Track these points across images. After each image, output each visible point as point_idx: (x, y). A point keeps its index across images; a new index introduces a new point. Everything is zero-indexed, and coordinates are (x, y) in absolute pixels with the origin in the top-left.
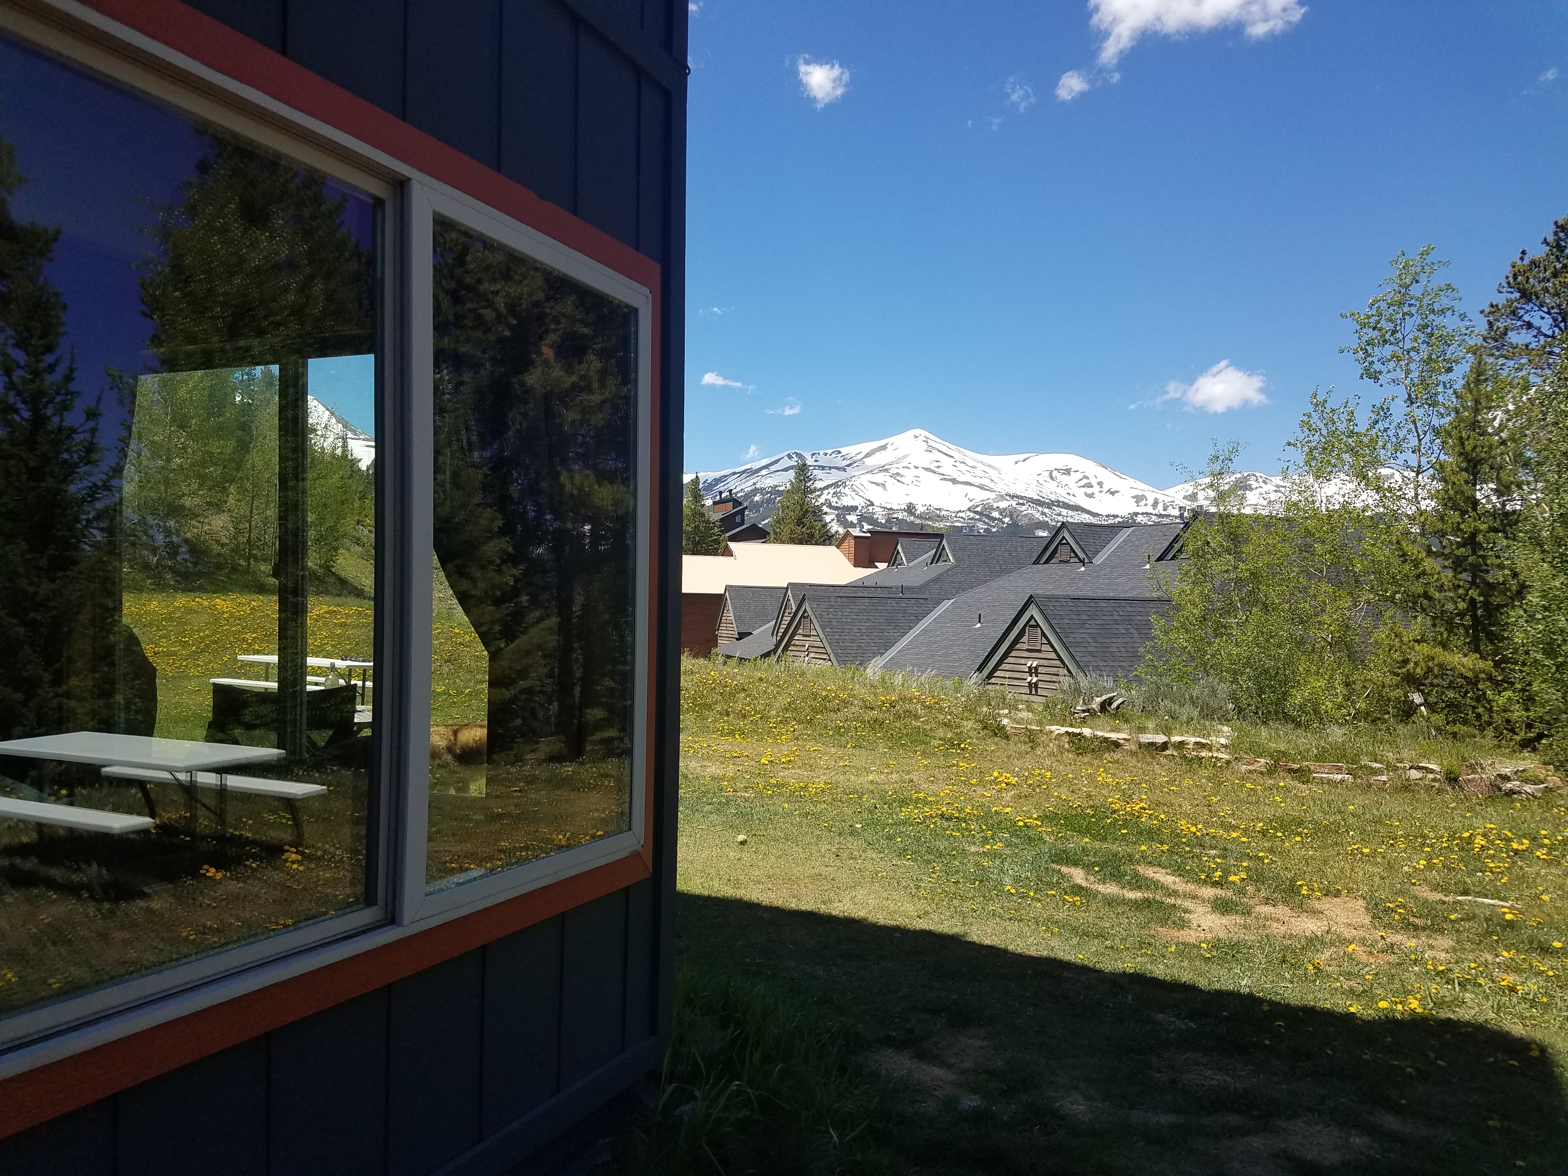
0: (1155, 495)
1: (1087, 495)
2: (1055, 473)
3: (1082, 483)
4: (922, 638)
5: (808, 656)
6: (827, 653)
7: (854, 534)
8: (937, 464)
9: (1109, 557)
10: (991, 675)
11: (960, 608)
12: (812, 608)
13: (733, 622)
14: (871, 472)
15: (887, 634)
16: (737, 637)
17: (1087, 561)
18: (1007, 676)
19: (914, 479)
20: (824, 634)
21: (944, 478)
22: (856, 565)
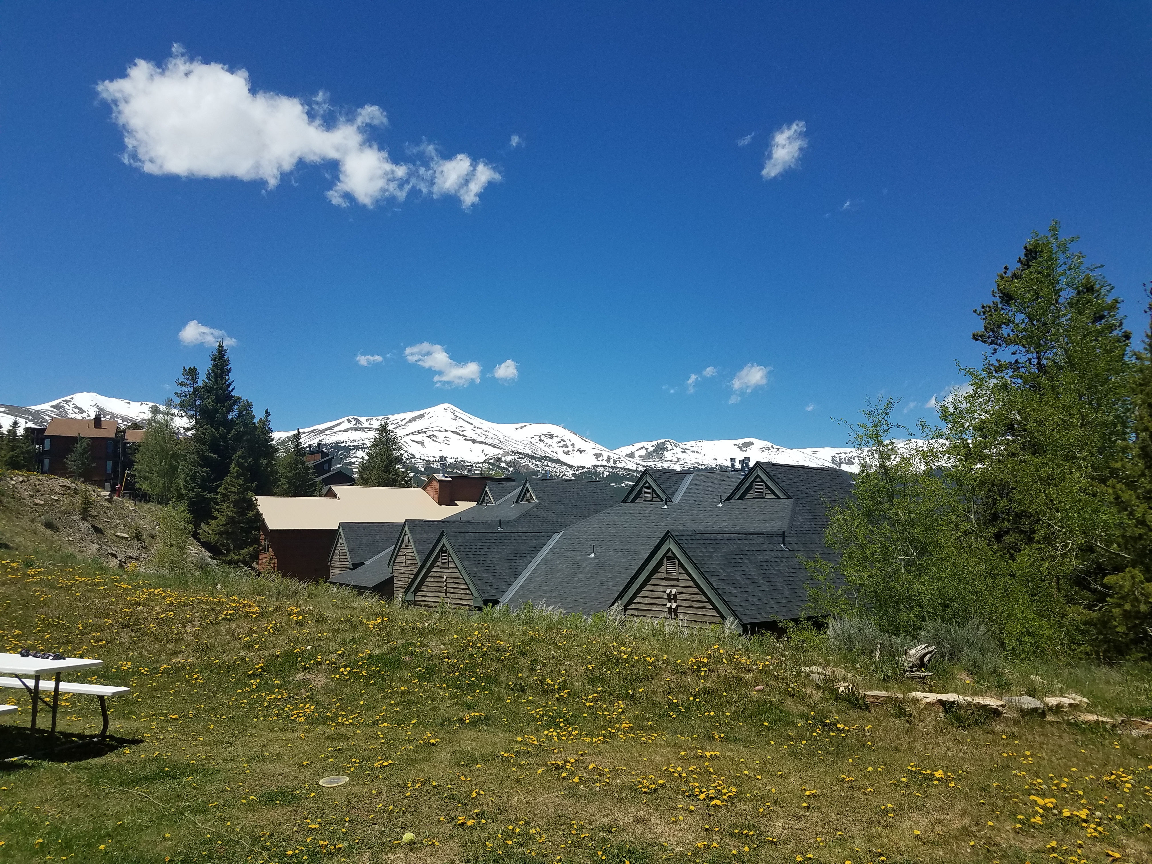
0: (608, 454)
1: (564, 452)
2: (543, 437)
3: (561, 444)
4: (544, 566)
5: (446, 586)
6: (466, 583)
7: (439, 479)
8: (461, 429)
9: (684, 497)
10: (630, 602)
11: (571, 539)
12: (450, 543)
13: (348, 554)
14: (413, 433)
15: (515, 564)
16: (351, 567)
17: (668, 500)
18: (646, 602)
19: (445, 439)
20: (463, 566)
21: (467, 439)
22: (440, 503)
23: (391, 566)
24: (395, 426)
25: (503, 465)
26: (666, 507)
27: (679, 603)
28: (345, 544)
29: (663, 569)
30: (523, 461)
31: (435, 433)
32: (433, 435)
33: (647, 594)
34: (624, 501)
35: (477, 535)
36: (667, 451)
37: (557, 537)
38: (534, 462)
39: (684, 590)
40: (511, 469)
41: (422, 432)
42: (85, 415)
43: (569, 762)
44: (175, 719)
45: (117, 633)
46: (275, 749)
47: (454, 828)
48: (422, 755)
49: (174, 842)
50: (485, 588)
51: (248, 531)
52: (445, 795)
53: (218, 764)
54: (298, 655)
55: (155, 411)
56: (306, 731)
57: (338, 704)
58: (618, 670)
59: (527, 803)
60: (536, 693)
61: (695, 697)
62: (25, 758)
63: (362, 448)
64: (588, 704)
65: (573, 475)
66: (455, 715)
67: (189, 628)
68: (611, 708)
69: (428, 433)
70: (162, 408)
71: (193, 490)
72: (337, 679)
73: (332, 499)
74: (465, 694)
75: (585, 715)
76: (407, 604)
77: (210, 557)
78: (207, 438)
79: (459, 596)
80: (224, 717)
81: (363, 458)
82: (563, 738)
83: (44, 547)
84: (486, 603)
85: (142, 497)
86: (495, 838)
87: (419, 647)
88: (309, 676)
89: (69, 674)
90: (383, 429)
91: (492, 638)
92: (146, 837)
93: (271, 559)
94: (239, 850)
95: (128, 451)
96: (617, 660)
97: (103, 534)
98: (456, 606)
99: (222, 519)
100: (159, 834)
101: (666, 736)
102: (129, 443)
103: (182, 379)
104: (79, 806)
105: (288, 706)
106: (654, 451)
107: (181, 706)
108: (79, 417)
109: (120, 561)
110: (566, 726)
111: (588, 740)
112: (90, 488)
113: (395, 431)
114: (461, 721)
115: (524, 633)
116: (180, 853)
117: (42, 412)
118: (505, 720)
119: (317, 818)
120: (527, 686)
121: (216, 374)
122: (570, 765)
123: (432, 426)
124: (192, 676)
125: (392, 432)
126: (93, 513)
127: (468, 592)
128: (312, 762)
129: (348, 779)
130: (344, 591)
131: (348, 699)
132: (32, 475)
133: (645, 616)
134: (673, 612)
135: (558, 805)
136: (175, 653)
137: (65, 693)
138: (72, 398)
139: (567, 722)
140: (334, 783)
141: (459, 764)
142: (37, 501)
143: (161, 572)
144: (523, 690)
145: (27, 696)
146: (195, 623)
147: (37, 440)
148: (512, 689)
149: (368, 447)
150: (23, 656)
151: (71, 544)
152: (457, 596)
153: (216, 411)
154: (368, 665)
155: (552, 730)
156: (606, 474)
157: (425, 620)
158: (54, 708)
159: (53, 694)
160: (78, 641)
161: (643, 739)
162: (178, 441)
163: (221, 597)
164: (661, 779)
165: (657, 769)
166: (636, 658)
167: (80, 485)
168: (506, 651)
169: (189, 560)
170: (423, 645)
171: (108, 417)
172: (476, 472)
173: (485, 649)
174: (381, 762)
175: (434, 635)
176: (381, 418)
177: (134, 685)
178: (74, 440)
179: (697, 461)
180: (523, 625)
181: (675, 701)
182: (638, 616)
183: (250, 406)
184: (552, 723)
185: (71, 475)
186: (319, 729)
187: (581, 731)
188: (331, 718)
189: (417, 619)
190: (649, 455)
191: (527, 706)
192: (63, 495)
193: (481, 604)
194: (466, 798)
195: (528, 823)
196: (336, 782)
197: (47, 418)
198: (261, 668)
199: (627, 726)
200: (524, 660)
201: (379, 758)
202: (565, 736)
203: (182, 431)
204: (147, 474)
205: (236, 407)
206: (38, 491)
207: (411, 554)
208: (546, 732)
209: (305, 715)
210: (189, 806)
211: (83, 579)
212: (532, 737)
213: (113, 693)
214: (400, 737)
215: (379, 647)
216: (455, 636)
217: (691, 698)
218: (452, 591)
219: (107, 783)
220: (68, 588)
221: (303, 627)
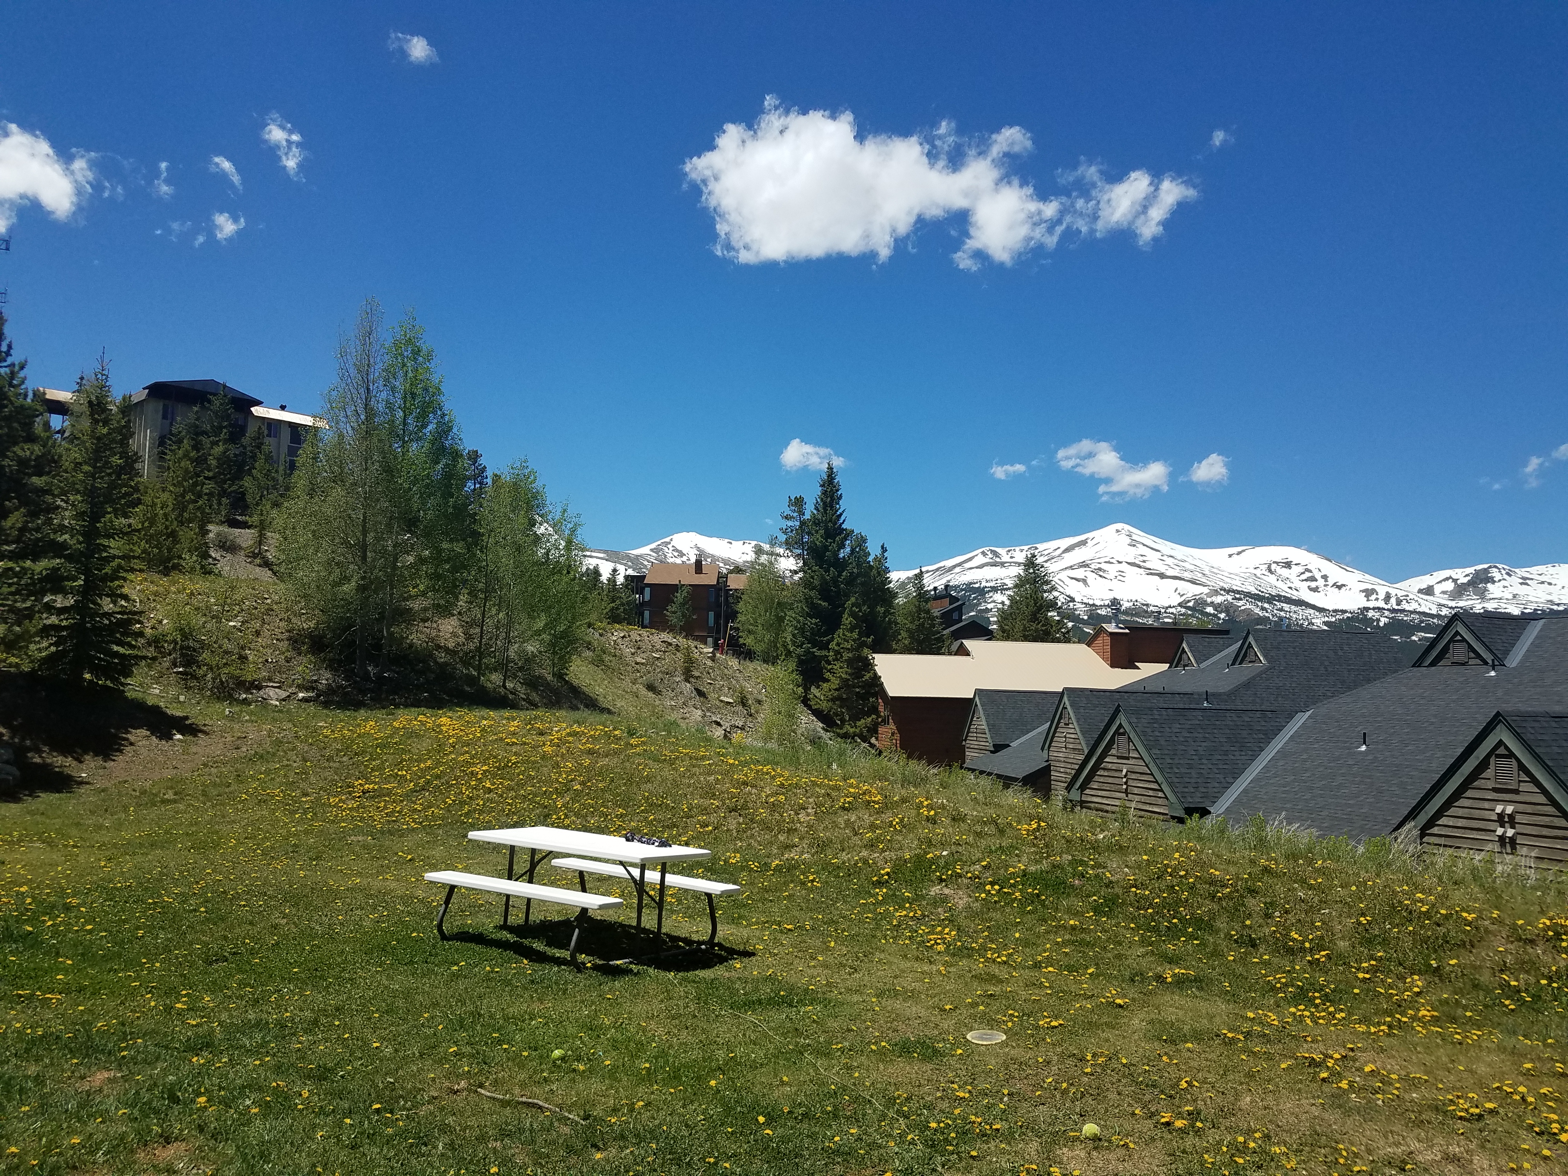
0: (1387, 589)
1: (1311, 589)
2: (1274, 566)
3: (1304, 577)
4: (1281, 763)
5: (1126, 783)
6: (1157, 782)
7: (1110, 630)
8: (1142, 558)
9: (1526, 657)
10: (1431, 823)
11: (1325, 723)
12: (1130, 723)
13: (987, 731)
14: (1071, 568)
15: (1232, 757)
16: (992, 749)
17: (1498, 663)
18: (1459, 825)
19: (1117, 574)
20: (1151, 756)
21: (1151, 573)
22: (1113, 666)
23: (1046, 752)
24: (1046, 558)
25: (1210, 610)
26: (1493, 673)
27: (1520, 828)
28: (983, 718)
29: (1489, 773)
30: (1240, 603)
31: (1104, 566)
32: (1100, 569)
33: (1460, 812)
34: (1418, 664)
35: (1170, 712)
36: (1494, 582)
37: (1301, 719)
38: (1260, 604)
39: (1529, 809)
40: (1222, 616)
41: (1084, 565)
42: (685, 559)
43: (1332, 1058)
44: (789, 930)
45: (724, 817)
46: (908, 983)
47: (1155, 1127)
48: (1105, 1019)
49: (794, 1089)
50: (1186, 790)
51: (864, 697)
52: (1141, 1079)
53: (841, 994)
54: (932, 862)
55: (759, 551)
56: (946, 964)
57: (986, 933)
58: (1411, 928)
59: (1265, 1108)
60: (1273, 951)
61: (1550, 979)
62: (631, 963)
63: (1001, 590)
64: (1361, 975)
65: (1325, 623)
66: (1150, 970)
67: (802, 817)
68: (1401, 985)
69: (1093, 566)
70: (766, 547)
71: (801, 646)
72: (983, 899)
73: (964, 657)
74: (1164, 941)
75: (1356, 991)
76: (1070, 806)
77: (823, 729)
78: (816, 582)
79: (1148, 800)
80: (846, 934)
81: (1003, 603)
82: (1321, 1021)
83: (646, 713)
84: (1190, 811)
85: (746, 654)
86: (1218, 1151)
87: (1093, 868)
88: (946, 891)
89: (674, 865)
90: (1030, 563)
91: (1203, 865)
92: (763, 1077)
93: (893, 734)
94: (870, 1112)
95: (731, 600)
96: (1410, 913)
97: (707, 698)
98: (1143, 813)
99: (835, 683)
100: (776, 1076)
101: (1497, 1037)
102: (731, 590)
103: (788, 512)
104: (687, 1028)
105: (923, 928)
106: (1469, 583)
107: (797, 914)
108: (678, 561)
109: (725, 730)
110: (1325, 1005)
111: (1362, 1028)
112: (692, 643)
113: (1046, 565)
114: (1160, 978)
115: (1253, 862)
116: (800, 1104)
117: (641, 556)
118: (1227, 984)
119: (966, 1083)
120: (1260, 939)
121: (825, 503)
122: (1333, 1061)
123: (1098, 555)
124: (808, 877)
125: (1042, 567)
126: (696, 673)
127: (1160, 794)
128: (956, 1007)
129: (1004, 1037)
130: (985, 782)
131: (998, 928)
132: (632, 629)
133: (1459, 848)
134: (1509, 844)
135: (1315, 1117)
136: (788, 847)
137: (671, 887)
138: (671, 540)
139: (1326, 998)
140: (986, 1039)
141: (1159, 1039)
142: (639, 660)
143: (769, 745)
144: (1254, 946)
145: (632, 887)
146: (809, 811)
147: (637, 589)
148: (1236, 941)
149: (1009, 589)
150: (628, 840)
151: (672, 709)
152: (1143, 799)
153: (826, 548)
154: (1023, 885)
155: (1302, 1007)
156: (1383, 621)
157: (1098, 830)
158: (660, 905)
159: (658, 887)
160: (683, 824)
161: (1457, 1036)
162: (784, 586)
163: (837, 780)
164: (1490, 1101)
165: (1480, 1084)
166: (1443, 912)
167: (682, 641)
168: (1225, 886)
169: (799, 732)
170: (1097, 865)
171: (709, 560)
172: (1166, 620)
173: (1191, 880)
174: (1048, 1020)
175: (1114, 852)
176: (1026, 548)
177: (744, 882)
178: (674, 588)
179: (1550, 598)
180: (1250, 848)
181: (1513, 983)
182: (1445, 846)
183: (864, 540)
184: (1301, 996)
185: (671, 629)
186: (963, 963)
187: (1350, 1014)
188: (977, 951)
189: (1087, 828)
190: (1460, 590)
191: (1261, 969)
192: (665, 652)
193: (1181, 813)
194: (1172, 1087)
195: (1267, 1137)
196: (990, 1039)
197: (646, 563)
198: (888, 874)
199: (1428, 1014)
200: (1253, 901)
201: (1045, 1014)
202: (1323, 1018)
203: (788, 574)
204: (751, 627)
205: (848, 542)
206: (639, 648)
207: (1073, 736)
208: (1293, 1010)
209: (945, 943)
210: (809, 1045)
211: (688, 751)
212: (1270, 1014)
213: (722, 892)
214: (1073, 990)
215: (1037, 862)
216: (1145, 857)
217: (1544, 982)
218: (1136, 791)
219: (716, 1002)
220: (672, 762)
221: (936, 826)
